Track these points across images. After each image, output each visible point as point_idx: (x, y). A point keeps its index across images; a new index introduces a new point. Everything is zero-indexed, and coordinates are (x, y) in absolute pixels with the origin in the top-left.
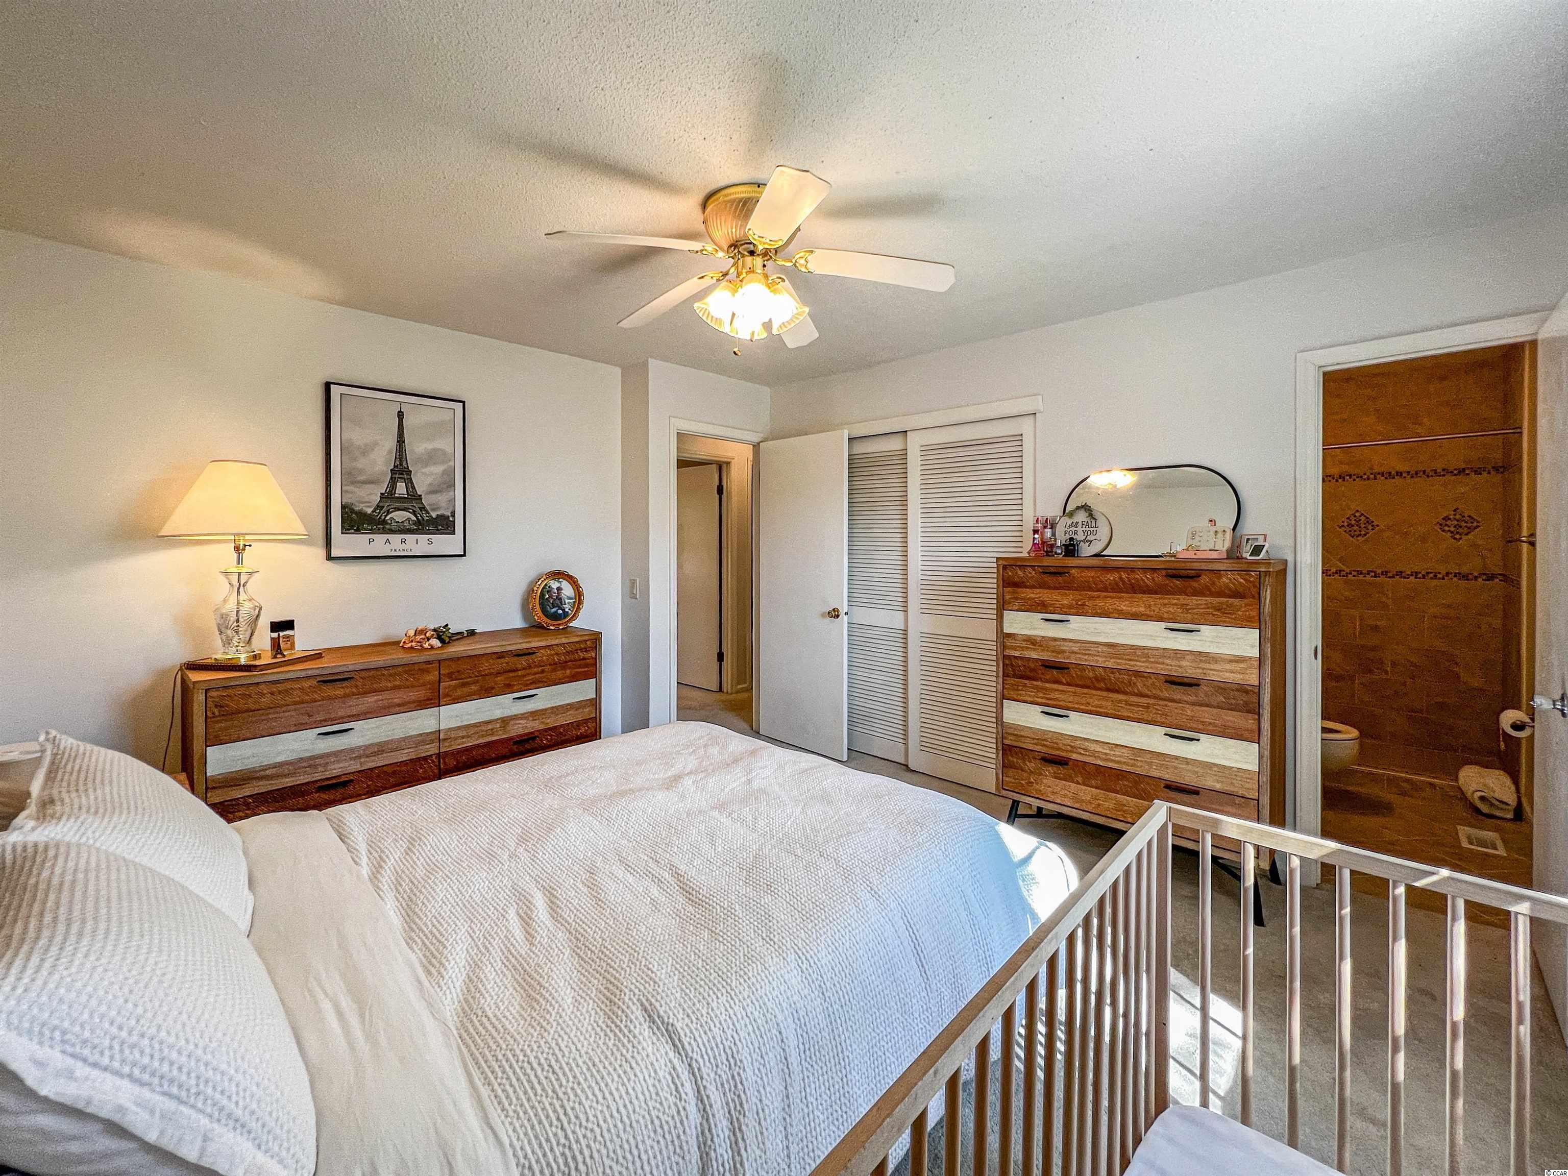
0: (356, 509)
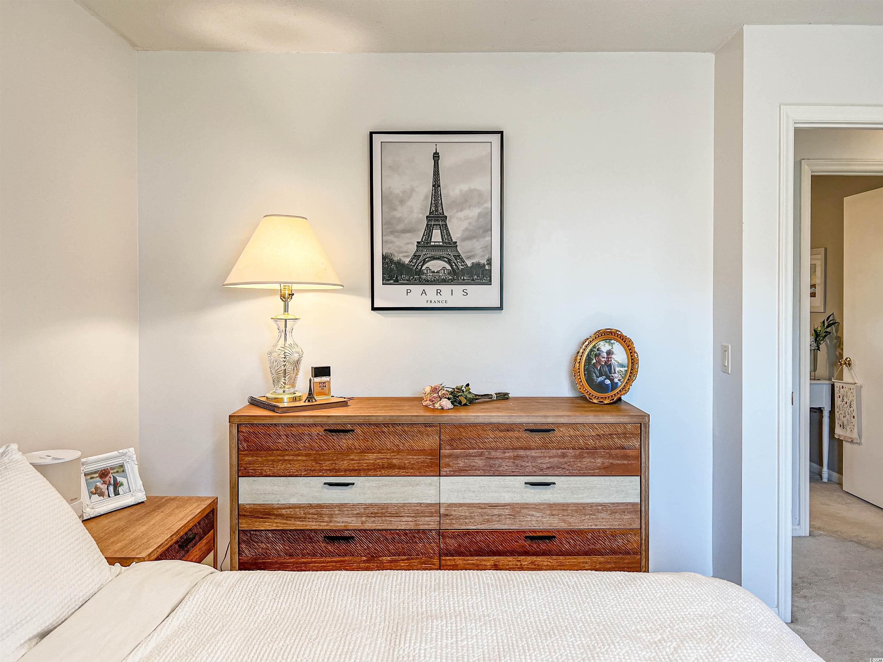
0: (396, 259)
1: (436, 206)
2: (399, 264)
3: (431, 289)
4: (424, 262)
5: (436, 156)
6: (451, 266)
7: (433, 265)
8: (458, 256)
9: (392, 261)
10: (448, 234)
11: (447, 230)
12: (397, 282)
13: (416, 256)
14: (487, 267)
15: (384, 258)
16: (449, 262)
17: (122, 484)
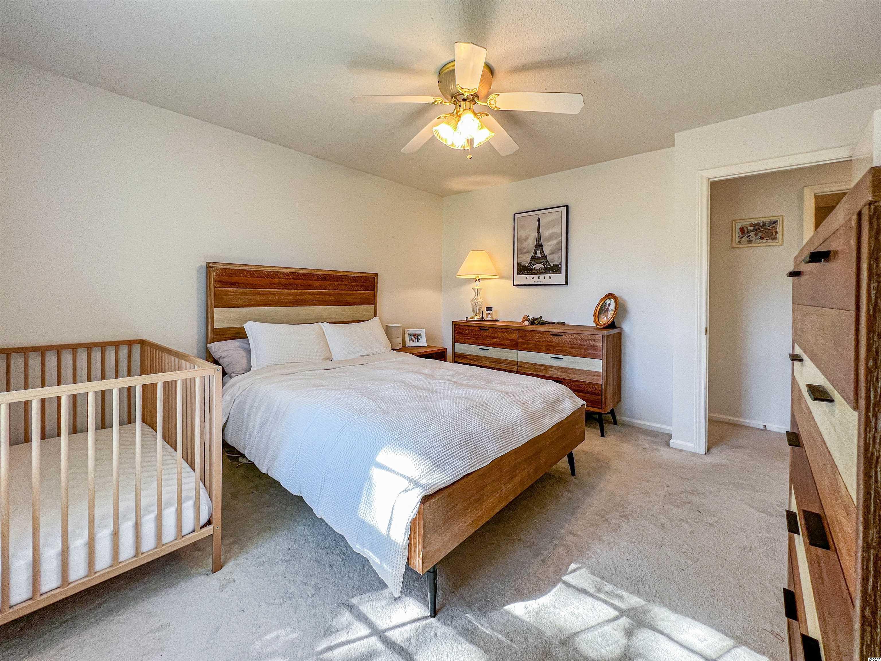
0: (522, 264)
1: (539, 241)
2: (524, 266)
3: (536, 276)
4: (534, 265)
5: (539, 220)
6: (544, 266)
7: (537, 266)
8: (547, 262)
9: (521, 265)
10: (544, 253)
11: (543, 250)
12: (523, 274)
13: (530, 263)
14: (560, 266)
15: (518, 264)
16: (544, 265)
17: (420, 339)
